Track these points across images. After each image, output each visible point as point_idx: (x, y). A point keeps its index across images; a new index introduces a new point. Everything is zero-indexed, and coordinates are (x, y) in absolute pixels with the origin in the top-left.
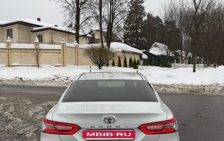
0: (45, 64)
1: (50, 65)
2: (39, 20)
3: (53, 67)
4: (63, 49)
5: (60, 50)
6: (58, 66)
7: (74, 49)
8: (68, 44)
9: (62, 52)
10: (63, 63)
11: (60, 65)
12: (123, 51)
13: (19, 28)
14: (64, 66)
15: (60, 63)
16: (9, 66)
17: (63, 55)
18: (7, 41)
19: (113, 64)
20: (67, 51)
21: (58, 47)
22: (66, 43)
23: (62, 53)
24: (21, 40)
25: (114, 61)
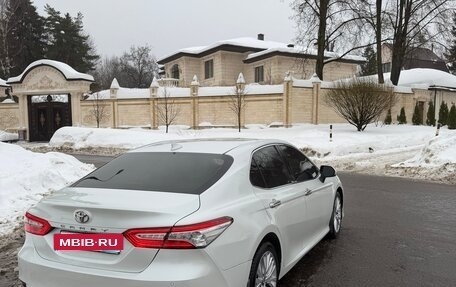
0: (254, 122)
1: (261, 126)
2: (261, 37)
3: (267, 128)
4: (288, 92)
5: (281, 94)
6: (277, 126)
7: (310, 91)
8: (298, 82)
9: (284, 97)
10: (287, 120)
11: (281, 124)
12: (433, 89)
13: (223, 57)
14: (287, 127)
15: (281, 120)
16: (195, 128)
17: (287, 105)
18: (193, 83)
19: (402, 120)
20: (296, 95)
21: (279, 89)
22: (294, 79)
23: (285, 101)
24: (227, 81)
25: (403, 111)
